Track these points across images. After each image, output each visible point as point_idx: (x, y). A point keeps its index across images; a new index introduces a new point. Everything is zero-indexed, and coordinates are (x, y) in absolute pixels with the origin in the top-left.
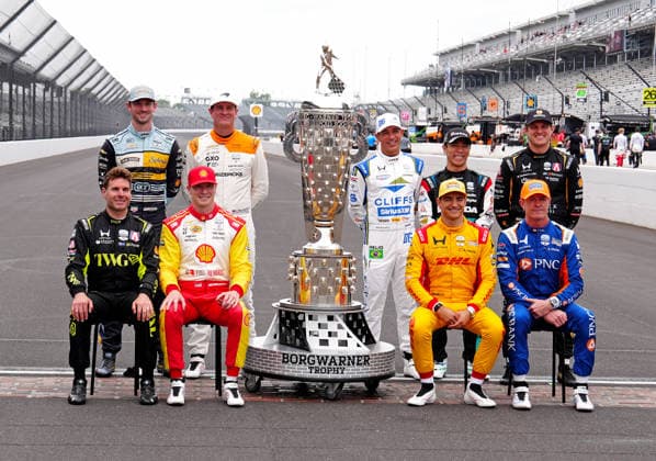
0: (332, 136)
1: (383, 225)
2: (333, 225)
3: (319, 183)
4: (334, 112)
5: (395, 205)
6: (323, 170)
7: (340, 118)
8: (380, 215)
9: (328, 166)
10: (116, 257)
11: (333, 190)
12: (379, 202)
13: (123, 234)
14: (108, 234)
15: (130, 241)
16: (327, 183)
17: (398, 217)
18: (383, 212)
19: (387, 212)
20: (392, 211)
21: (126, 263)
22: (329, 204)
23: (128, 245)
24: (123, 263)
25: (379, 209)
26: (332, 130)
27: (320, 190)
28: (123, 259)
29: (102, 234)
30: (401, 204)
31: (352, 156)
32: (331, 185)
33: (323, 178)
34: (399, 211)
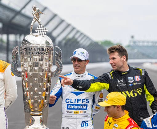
0: (38, 61)
1: (69, 115)
2: (42, 114)
3: (31, 90)
4: (39, 46)
5: (76, 103)
6: (33, 81)
7: (43, 49)
8: (68, 109)
9: (36, 79)
10: (130, 93)
11: (40, 93)
12: (68, 101)
13: (130, 79)
14: (122, 81)
15: (135, 82)
16: (36, 89)
17: (77, 110)
18: (70, 107)
19: (72, 107)
20: (75, 107)
21: (136, 95)
22: (38, 102)
23: (135, 84)
24: (134, 95)
25: (68, 105)
26: (38, 57)
27: (32, 93)
28: (134, 93)
29: (119, 81)
30: (80, 103)
31: (52, 73)
32: (38, 90)
33: (34, 86)
34: (78, 107)
